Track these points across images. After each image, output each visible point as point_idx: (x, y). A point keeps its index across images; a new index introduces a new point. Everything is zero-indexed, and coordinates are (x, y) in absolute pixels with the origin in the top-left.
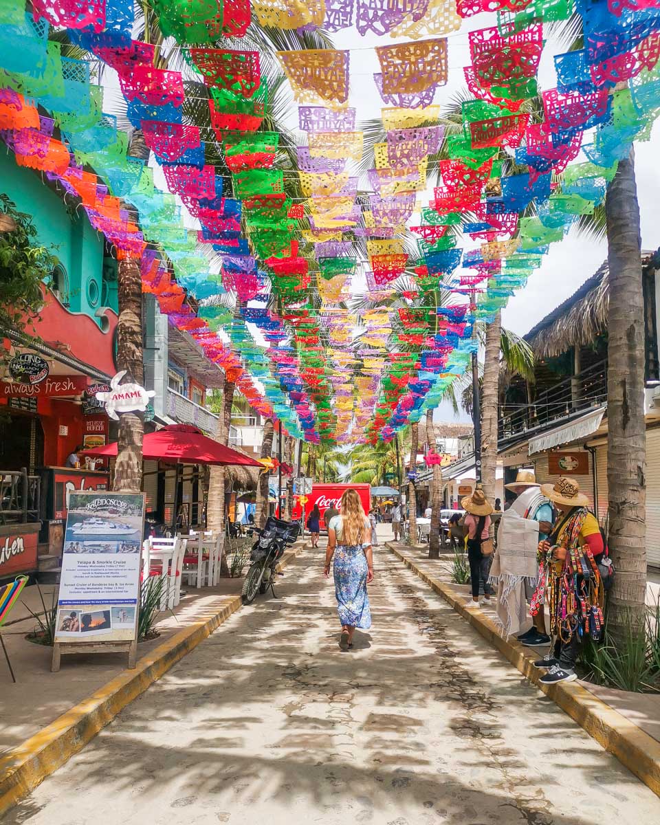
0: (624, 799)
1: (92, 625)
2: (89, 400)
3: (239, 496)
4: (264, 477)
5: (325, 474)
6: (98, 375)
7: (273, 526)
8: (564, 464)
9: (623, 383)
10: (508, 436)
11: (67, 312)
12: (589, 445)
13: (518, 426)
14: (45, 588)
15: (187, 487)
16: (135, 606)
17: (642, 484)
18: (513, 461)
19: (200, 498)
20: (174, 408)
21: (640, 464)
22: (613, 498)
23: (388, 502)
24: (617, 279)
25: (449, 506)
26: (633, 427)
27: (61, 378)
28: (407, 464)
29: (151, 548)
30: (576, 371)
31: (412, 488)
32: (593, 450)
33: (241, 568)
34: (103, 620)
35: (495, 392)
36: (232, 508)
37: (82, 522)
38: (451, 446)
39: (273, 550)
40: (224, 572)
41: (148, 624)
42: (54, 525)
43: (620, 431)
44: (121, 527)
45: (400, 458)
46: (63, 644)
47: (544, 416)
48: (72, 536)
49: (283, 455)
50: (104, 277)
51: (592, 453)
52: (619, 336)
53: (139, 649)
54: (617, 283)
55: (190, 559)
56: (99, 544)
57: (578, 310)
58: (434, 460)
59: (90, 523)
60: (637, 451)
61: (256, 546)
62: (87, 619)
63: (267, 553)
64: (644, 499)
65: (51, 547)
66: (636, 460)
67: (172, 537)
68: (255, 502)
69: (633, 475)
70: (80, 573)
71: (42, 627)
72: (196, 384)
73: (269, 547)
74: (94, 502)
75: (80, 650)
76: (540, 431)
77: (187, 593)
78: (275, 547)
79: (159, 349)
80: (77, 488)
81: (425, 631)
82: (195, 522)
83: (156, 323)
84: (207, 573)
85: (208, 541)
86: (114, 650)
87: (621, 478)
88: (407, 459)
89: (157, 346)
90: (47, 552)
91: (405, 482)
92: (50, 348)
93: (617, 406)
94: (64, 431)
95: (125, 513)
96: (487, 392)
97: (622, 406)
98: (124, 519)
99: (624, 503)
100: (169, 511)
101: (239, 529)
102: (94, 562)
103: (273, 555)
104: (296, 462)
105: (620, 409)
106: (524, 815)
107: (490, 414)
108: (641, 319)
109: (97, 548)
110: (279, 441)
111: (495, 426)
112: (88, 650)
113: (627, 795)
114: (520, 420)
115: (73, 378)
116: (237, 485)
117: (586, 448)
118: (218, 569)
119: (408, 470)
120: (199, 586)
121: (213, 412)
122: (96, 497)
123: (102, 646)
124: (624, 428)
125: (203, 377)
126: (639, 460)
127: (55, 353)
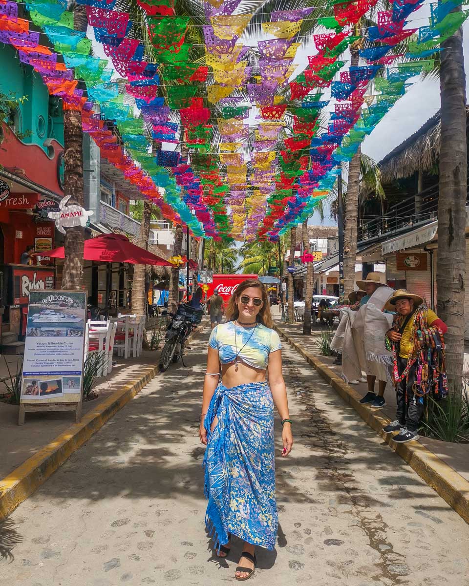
0: (439, 521)
1: (48, 391)
2: (40, 212)
3: (156, 284)
4: (176, 271)
5: (223, 266)
6: (47, 192)
7: (183, 311)
8: (408, 262)
9: (450, 211)
10: (367, 239)
11: (22, 143)
12: (428, 248)
13: (373, 232)
14: (9, 358)
15: (115, 277)
16: (81, 376)
17: (462, 288)
18: (369, 259)
19: (126, 285)
20: (105, 216)
21: (461, 272)
22: (441, 298)
23: (271, 288)
24: (447, 130)
25: (320, 292)
26: (456, 244)
27: (17, 195)
28: (287, 259)
29: (90, 329)
30: (419, 190)
31: (291, 279)
32: (431, 251)
33: (158, 342)
34: (57, 387)
35: (356, 208)
36: (150, 293)
37: (40, 313)
38: (322, 245)
39: (183, 330)
40: (145, 345)
41: (89, 389)
42: (13, 309)
43: (446, 247)
44: (69, 317)
45: (282, 255)
46: (26, 405)
47: (394, 224)
48: (32, 324)
49: (190, 251)
50: (50, 113)
51: (431, 253)
52: (447, 175)
53: (83, 408)
54: (447, 134)
55: (120, 337)
56: (53, 330)
57: (421, 143)
58: (308, 258)
59: (46, 314)
60: (459, 262)
61: (170, 327)
62: (44, 386)
63: (178, 333)
64: (463, 299)
65: (11, 327)
66: (459, 269)
67: (105, 320)
68: (168, 289)
69: (455, 280)
70: (39, 352)
71: (9, 390)
72: (121, 197)
73: (180, 328)
74: (48, 298)
75: (40, 409)
76: (391, 236)
77: (118, 362)
78: (185, 327)
79: (93, 171)
80: (31, 281)
81: (298, 393)
82: (121, 305)
83: (91, 150)
84: (132, 347)
85: (133, 323)
86: (65, 409)
87: (447, 282)
88: (288, 254)
89: (91, 169)
90: (8, 330)
91: (286, 273)
92: (9, 172)
93: (445, 228)
94: (20, 235)
95: (72, 306)
96: (349, 208)
97: (449, 228)
98: (71, 310)
99: (448, 301)
100: (101, 296)
101: (156, 310)
102: (49, 344)
103: (183, 333)
104: (200, 258)
105: (447, 230)
106: (367, 533)
107: (351, 225)
108: (465, 162)
109: (51, 332)
110: (187, 241)
111: (355, 234)
112: (46, 409)
113: (442, 519)
114: (376, 227)
115: (27, 195)
116: (155, 276)
117: (426, 250)
118: (140, 343)
119: (287, 263)
120: (126, 357)
121: (135, 219)
122: (51, 294)
123: (55, 406)
124: (449, 245)
125: (127, 191)
126: (460, 269)
127: (13, 176)
